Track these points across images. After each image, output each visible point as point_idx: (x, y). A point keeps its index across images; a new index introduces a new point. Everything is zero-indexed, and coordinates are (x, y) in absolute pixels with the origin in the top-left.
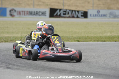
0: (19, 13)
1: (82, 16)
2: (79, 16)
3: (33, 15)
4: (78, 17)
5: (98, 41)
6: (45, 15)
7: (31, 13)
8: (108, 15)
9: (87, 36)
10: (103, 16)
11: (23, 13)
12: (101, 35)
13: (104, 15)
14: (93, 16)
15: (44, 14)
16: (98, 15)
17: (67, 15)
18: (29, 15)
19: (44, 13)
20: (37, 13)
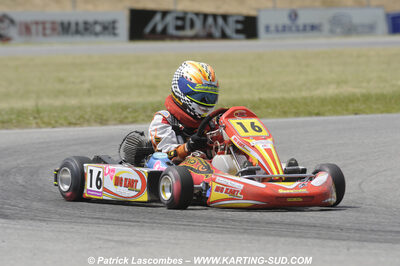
0: (27, 29)
1: (238, 32)
2: (229, 31)
3: (72, 34)
4: (224, 36)
5: (297, 114)
6: (115, 34)
7: (66, 29)
8: (326, 27)
9: (260, 99)
10: (308, 28)
11: (40, 27)
12: (304, 94)
13: (313, 28)
14: (277, 31)
15: (109, 28)
16: (294, 28)
17: (188, 32)
18: (59, 34)
19: (111, 26)
20: (85, 29)
